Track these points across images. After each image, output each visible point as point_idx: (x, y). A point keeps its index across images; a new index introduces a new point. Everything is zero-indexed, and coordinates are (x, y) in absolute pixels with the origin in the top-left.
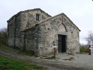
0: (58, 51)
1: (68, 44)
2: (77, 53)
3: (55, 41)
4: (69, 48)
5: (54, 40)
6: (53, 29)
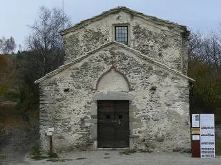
0: (95, 143)
2: (174, 151)
3: (86, 117)
4: (138, 134)
5: (82, 116)
6: (79, 88)
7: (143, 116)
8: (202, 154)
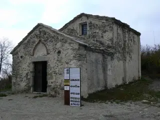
0: (32, 89)
1: (48, 77)
3: (28, 73)
4: (51, 84)
7: (53, 71)
8: (71, 103)
